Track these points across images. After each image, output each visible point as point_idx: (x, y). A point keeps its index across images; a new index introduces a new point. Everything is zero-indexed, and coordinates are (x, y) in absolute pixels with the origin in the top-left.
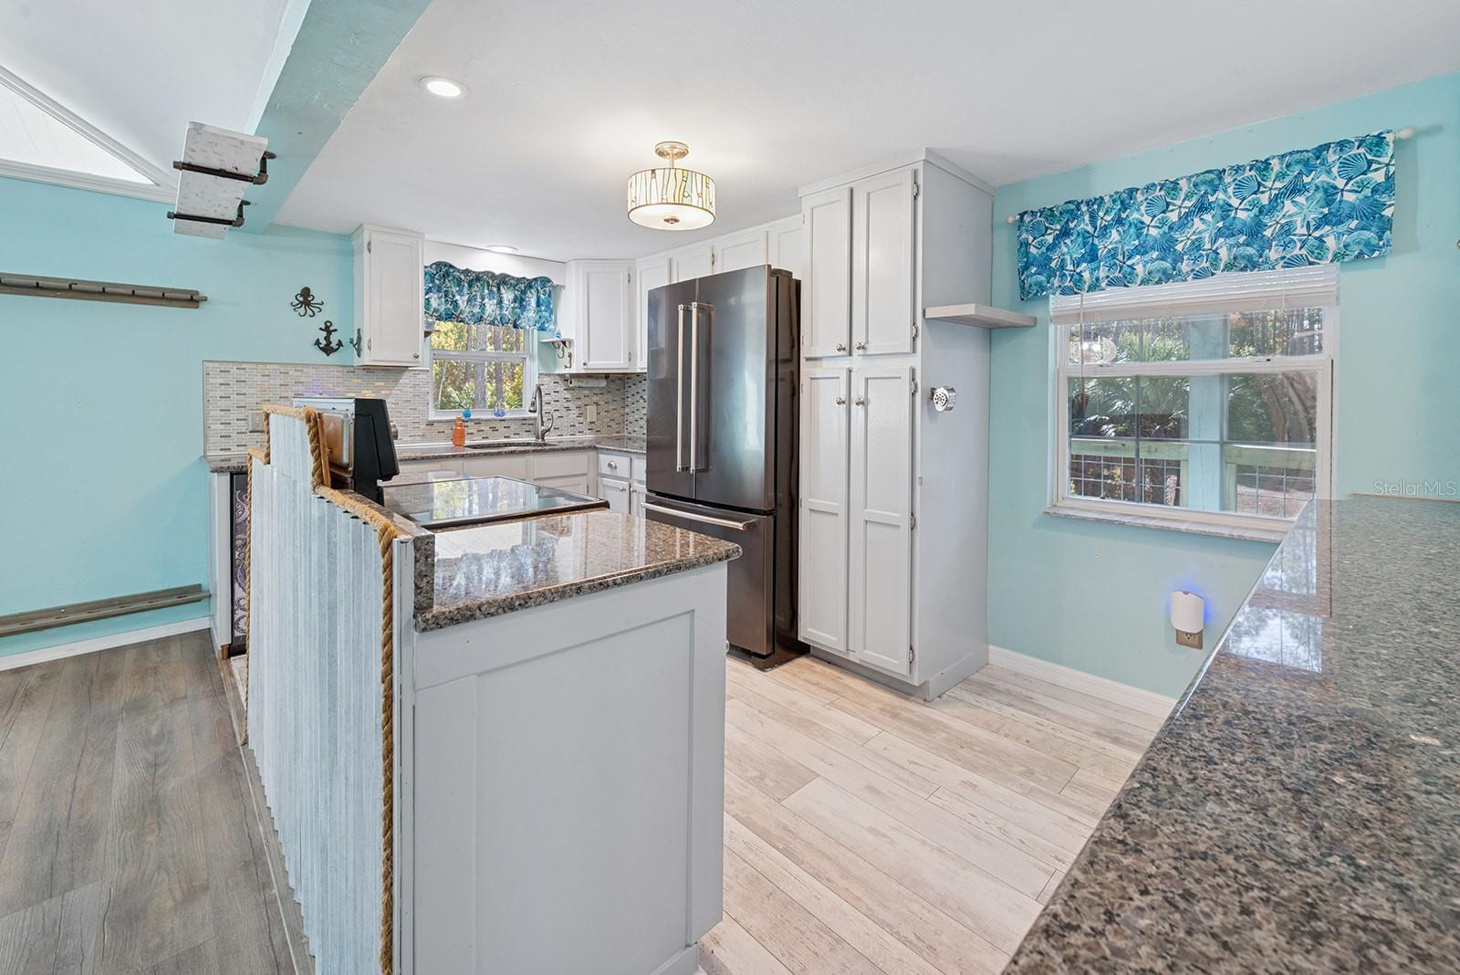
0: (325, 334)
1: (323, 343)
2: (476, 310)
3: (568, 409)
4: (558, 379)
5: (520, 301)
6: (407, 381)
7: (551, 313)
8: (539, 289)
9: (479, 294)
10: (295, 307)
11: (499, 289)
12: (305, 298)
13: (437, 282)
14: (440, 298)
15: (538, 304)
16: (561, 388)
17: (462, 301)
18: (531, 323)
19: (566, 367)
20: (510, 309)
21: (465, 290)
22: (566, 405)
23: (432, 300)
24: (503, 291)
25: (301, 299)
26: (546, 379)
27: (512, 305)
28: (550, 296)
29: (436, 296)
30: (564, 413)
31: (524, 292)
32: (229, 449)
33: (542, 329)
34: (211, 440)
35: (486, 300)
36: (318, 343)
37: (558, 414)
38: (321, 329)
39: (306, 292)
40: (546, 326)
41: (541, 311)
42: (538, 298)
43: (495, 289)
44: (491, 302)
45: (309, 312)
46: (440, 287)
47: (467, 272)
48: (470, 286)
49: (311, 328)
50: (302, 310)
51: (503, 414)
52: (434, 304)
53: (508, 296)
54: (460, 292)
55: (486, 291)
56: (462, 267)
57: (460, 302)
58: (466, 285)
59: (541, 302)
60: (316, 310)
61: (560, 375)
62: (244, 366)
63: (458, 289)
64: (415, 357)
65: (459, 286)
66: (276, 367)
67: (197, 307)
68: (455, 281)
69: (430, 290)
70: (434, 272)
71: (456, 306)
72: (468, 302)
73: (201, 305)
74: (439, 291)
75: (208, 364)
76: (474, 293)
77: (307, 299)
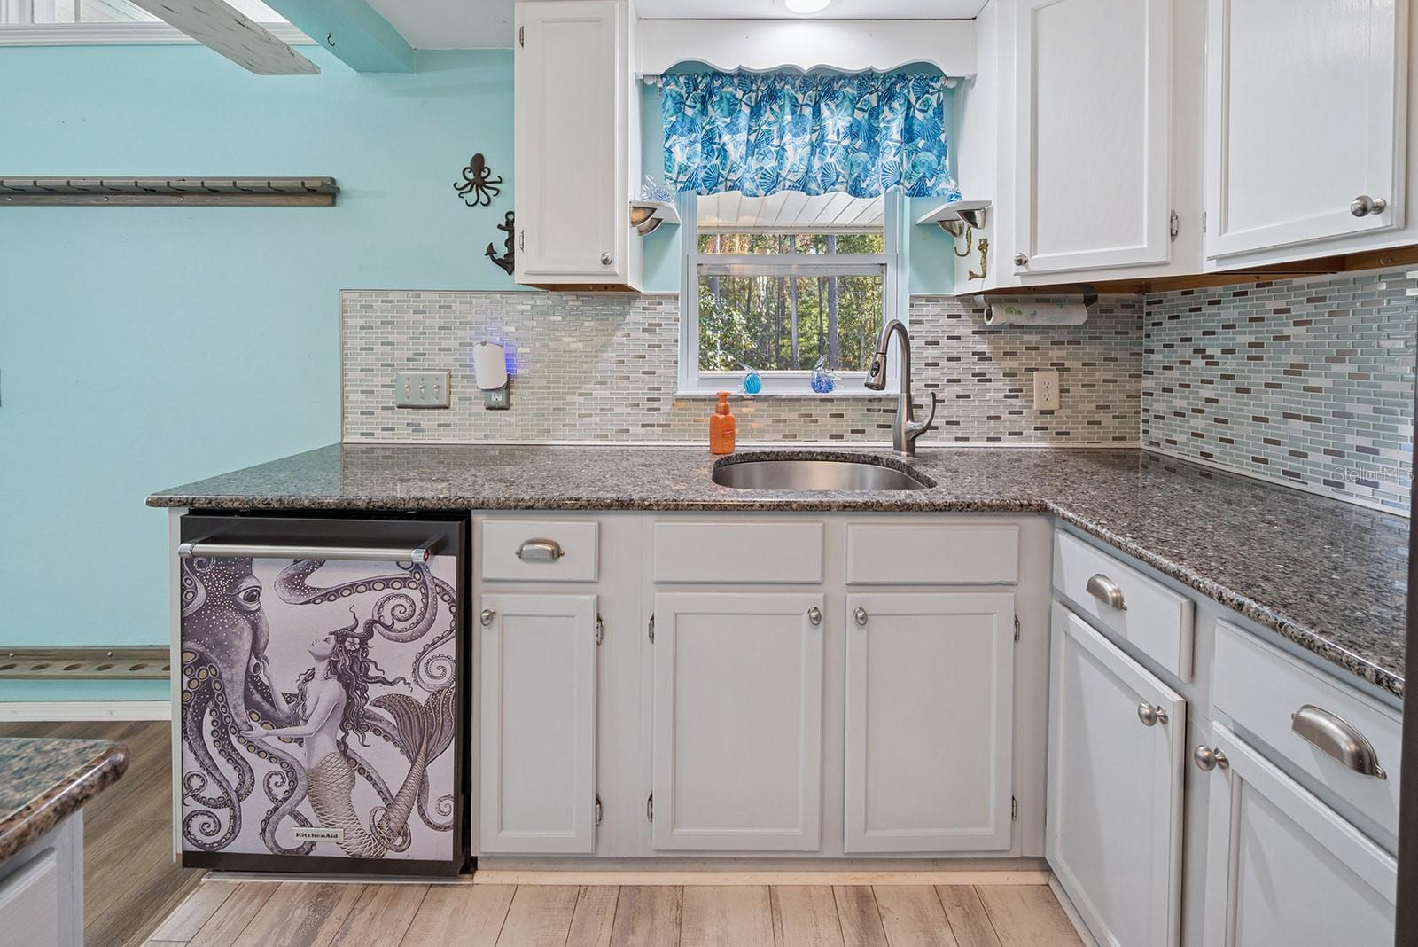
0: (506, 235)
1: (502, 251)
2: (770, 164)
3: (982, 378)
4: (958, 308)
5: (867, 134)
6: (639, 318)
7: (942, 153)
8: (913, 100)
9: (775, 128)
10: (462, 191)
11: (817, 113)
12: (478, 174)
13: (689, 112)
14: (692, 143)
15: (909, 135)
16: (965, 328)
17: (735, 144)
18: (890, 180)
19: (972, 276)
20: (841, 150)
21: (743, 120)
22: (979, 368)
23: (677, 150)
24: (825, 112)
25: (471, 176)
26: (930, 309)
27: (846, 142)
28: (939, 112)
29: (685, 140)
30: (971, 386)
31: (874, 113)
32: (372, 434)
33: (919, 192)
34: (350, 417)
35: (788, 137)
37: (957, 389)
38: (500, 227)
39: (478, 163)
40: (930, 184)
41: (917, 151)
42: (908, 118)
43: (808, 111)
44: (799, 141)
45: (484, 199)
46: (692, 121)
47: (744, 78)
48: (756, 112)
49: (484, 225)
50: (472, 197)
51: (830, 386)
52: (679, 156)
53: (836, 121)
54: (732, 128)
55: (788, 118)
56: (728, 66)
57: (730, 148)
58: (746, 110)
59: (917, 129)
60: (491, 193)
61: (965, 299)
62: (391, 297)
63: (728, 120)
64: (606, 262)
65: (731, 115)
66: (435, 297)
67: (333, 204)
68: (724, 105)
69: (672, 130)
70: (683, 92)
71: (725, 158)
72: (752, 148)
73: (338, 200)
74: (690, 131)
75: (346, 296)
76: (764, 128)
77: (478, 177)
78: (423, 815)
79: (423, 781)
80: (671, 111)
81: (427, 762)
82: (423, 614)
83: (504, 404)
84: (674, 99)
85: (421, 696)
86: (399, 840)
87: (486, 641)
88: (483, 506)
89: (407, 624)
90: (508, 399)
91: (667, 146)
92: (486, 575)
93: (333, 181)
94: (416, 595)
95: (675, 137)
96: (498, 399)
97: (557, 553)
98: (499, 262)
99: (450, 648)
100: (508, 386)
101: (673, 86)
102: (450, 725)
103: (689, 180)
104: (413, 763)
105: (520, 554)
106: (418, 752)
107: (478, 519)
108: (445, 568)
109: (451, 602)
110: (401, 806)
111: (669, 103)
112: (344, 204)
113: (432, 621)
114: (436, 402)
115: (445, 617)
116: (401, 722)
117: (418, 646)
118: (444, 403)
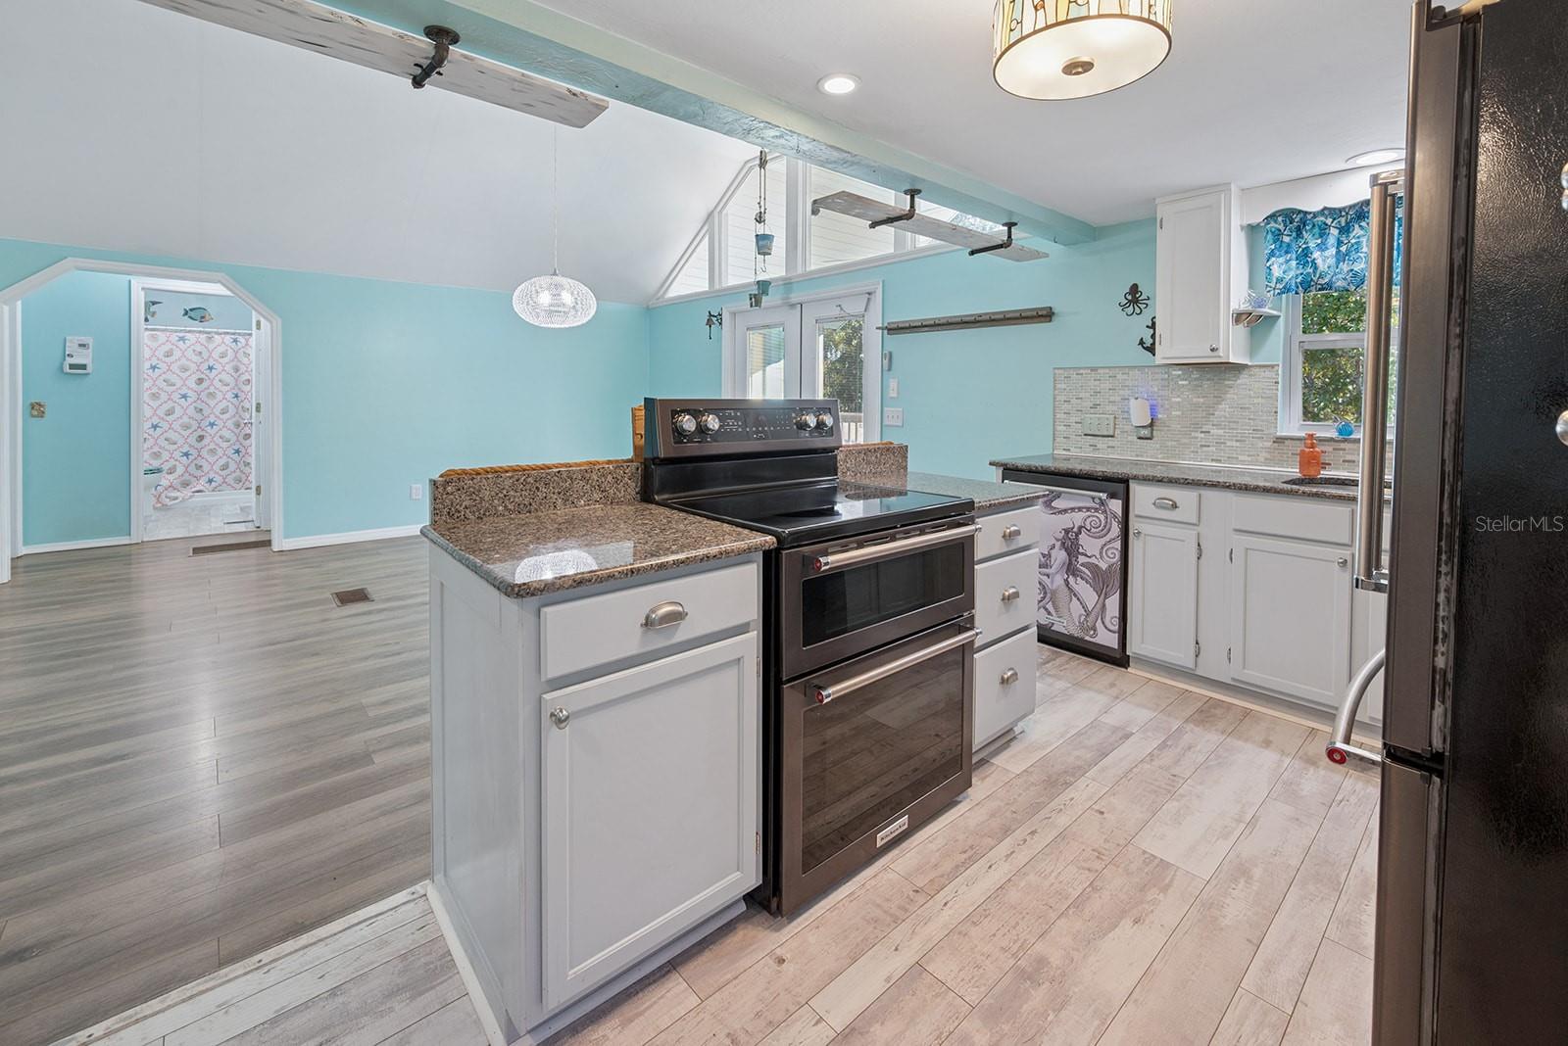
0: (1152, 331)
1: (1148, 342)
6: (1246, 382)
10: (1124, 307)
12: (1134, 296)
13: (1286, 239)
14: (1287, 262)
17: (1325, 257)
21: (1332, 241)
23: (1275, 267)
25: (1130, 297)
29: (1282, 259)
34: (1058, 440)
36: (1141, 343)
38: (1147, 327)
39: (1135, 289)
45: (1138, 310)
46: (1289, 245)
47: (1331, 212)
49: (1138, 327)
50: (1130, 310)
52: (1277, 272)
54: (1322, 247)
56: (1316, 207)
57: (1319, 262)
58: (1334, 232)
60: (1143, 307)
62: (1081, 371)
63: (1319, 241)
64: (1213, 350)
65: (1321, 237)
66: (1107, 371)
67: (1050, 321)
68: (1316, 230)
69: (1272, 254)
70: (1281, 227)
71: (1316, 268)
72: (1341, 257)
73: (1053, 319)
74: (1287, 252)
75: (1056, 371)
76: (1353, 241)
77: (1135, 297)
78: (1103, 623)
79: (1104, 605)
80: (1271, 242)
81: (1105, 598)
82: (1105, 526)
83: (1149, 436)
84: (1273, 233)
85: (1104, 566)
86: (1092, 632)
87: (1135, 546)
88: (1135, 478)
89: (1097, 530)
90: (1152, 433)
91: (1268, 265)
92: (1137, 513)
93: (1051, 308)
94: (1102, 517)
95: (1274, 259)
96: (1145, 432)
97: (1175, 506)
98: (1147, 349)
99: (1118, 544)
100: (1151, 425)
101: (1273, 224)
102: (1117, 582)
103: (1284, 287)
104: (1099, 597)
105: (1154, 504)
106: (1102, 592)
107: (1133, 485)
108: (1116, 506)
109: (1119, 522)
110: (1093, 615)
111: (1270, 236)
112: (1056, 320)
113: (1109, 530)
114: (1106, 433)
115: (1116, 530)
116: (1094, 578)
117: (1103, 541)
118: (1112, 434)
